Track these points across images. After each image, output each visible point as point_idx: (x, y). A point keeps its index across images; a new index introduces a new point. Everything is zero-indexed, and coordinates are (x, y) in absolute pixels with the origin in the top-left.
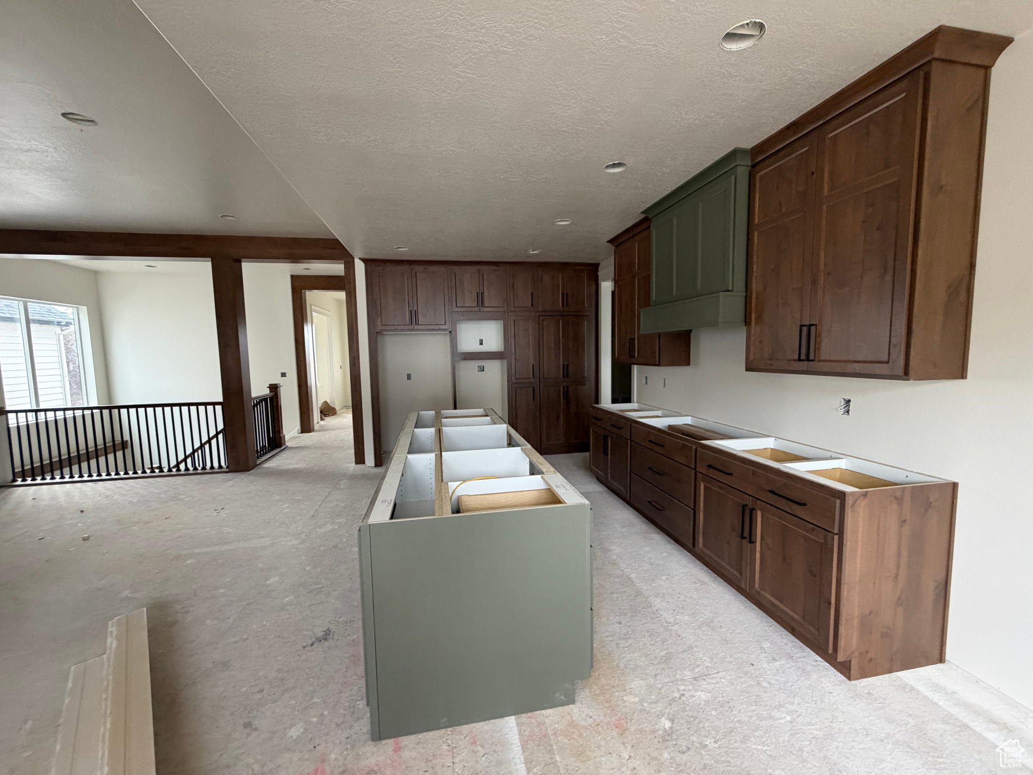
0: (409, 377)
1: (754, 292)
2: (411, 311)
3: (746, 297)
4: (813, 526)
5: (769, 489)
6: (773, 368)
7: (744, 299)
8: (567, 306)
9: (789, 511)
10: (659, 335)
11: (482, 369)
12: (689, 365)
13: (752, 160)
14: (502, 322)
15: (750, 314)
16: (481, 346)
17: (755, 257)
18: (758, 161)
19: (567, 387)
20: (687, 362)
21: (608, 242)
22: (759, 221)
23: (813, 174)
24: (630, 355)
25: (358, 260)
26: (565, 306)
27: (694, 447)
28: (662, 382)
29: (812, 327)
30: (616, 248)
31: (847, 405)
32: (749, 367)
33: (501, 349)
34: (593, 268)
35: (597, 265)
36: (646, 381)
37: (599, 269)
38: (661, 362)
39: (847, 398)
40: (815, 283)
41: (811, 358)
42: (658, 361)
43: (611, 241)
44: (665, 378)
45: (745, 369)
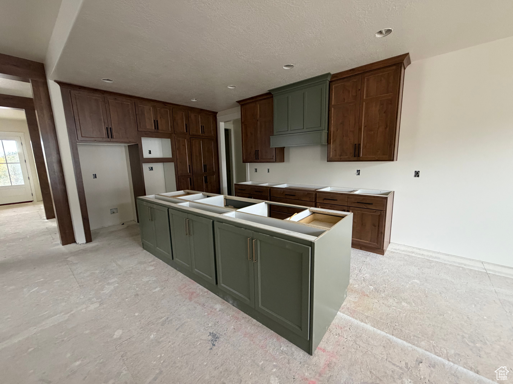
0: (95, 176)
1: (332, 131)
2: (107, 128)
3: (328, 133)
4: (376, 210)
5: (357, 202)
6: (341, 160)
7: (327, 134)
8: (204, 133)
9: (366, 208)
10: (276, 148)
11: (151, 169)
12: (284, 162)
13: (331, 79)
14: (170, 139)
15: (330, 140)
16: (150, 154)
17: (332, 118)
18: (333, 80)
19: (206, 176)
20: (283, 161)
21: (236, 102)
22: (334, 104)
23: (359, 90)
24: (256, 158)
25: (53, 82)
26: (203, 133)
27: (314, 193)
28: (267, 171)
29: (359, 145)
30: (242, 106)
31: (359, 172)
32: (330, 160)
33: (171, 156)
34: (214, 114)
35: (216, 113)
36: (256, 170)
37: (217, 115)
38: (276, 161)
39: (358, 170)
40: (360, 129)
41: (359, 156)
42: (275, 160)
43: (239, 102)
44: (268, 168)
45: (326, 161)
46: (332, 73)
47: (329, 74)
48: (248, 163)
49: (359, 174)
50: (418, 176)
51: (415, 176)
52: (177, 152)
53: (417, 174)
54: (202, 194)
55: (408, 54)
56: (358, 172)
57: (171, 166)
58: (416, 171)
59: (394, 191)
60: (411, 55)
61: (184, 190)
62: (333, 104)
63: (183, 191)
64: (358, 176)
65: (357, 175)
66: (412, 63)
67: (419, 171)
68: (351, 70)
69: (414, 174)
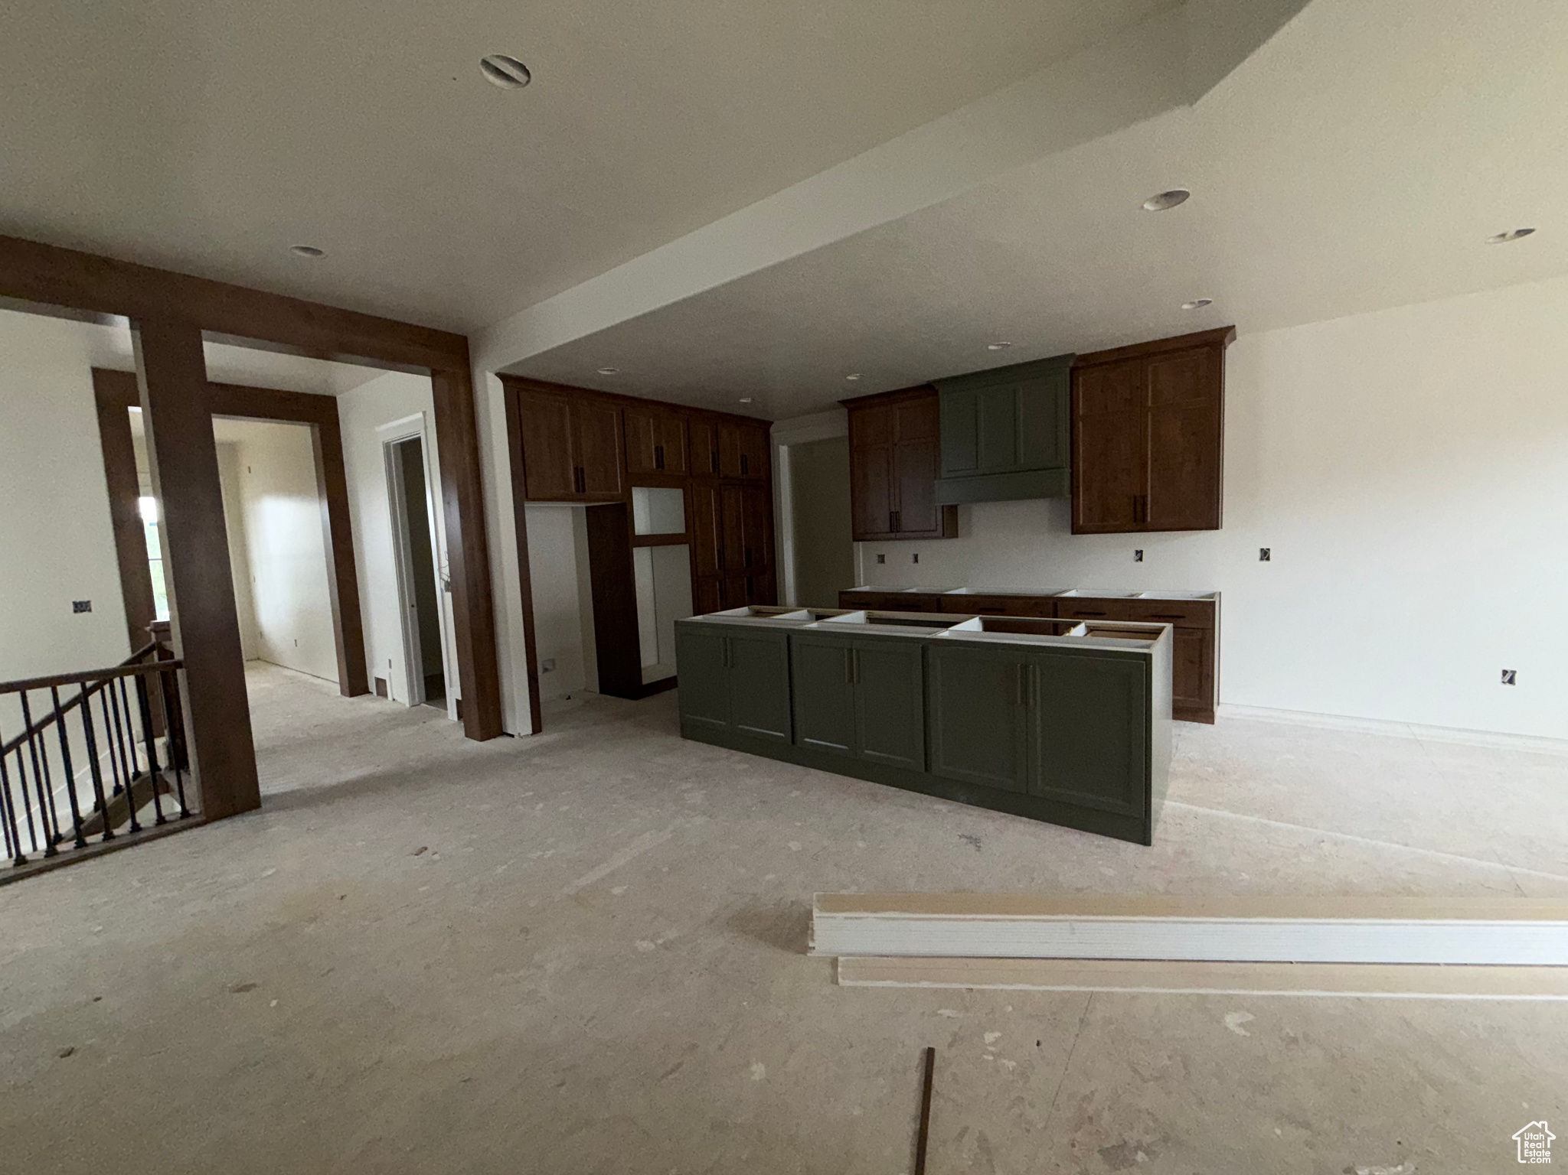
2: (576, 469)
5: (1151, 614)
6: (1105, 530)
7: (1070, 474)
10: (943, 507)
12: (956, 537)
13: (1075, 364)
14: (682, 489)
18: (1079, 366)
19: (751, 577)
20: (955, 535)
21: (839, 402)
23: (1138, 388)
24: (891, 529)
25: (494, 375)
26: (745, 472)
27: (1052, 602)
28: (911, 558)
29: (1145, 497)
30: (850, 411)
31: (1139, 555)
32: (1076, 530)
33: (682, 530)
34: (764, 426)
35: (769, 424)
36: (882, 559)
37: (772, 430)
38: (943, 535)
39: (1139, 549)
40: (1144, 466)
41: (1144, 519)
42: (941, 534)
43: (844, 403)
44: (916, 553)
45: (1070, 534)
46: (1078, 353)
47: (1073, 355)
48: (860, 543)
49: (1141, 559)
50: (1268, 559)
51: (1262, 559)
52: (697, 519)
53: (1265, 555)
54: (808, 611)
55: (1234, 326)
56: (1137, 554)
57: (683, 552)
58: (1262, 550)
59: (1220, 593)
60: (1238, 329)
61: (751, 607)
62: (1081, 413)
63: (746, 608)
64: (1139, 562)
65: (1137, 561)
66: (1238, 338)
67: (1269, 549)
68: (1118, 349)
69: (1258, 554)
